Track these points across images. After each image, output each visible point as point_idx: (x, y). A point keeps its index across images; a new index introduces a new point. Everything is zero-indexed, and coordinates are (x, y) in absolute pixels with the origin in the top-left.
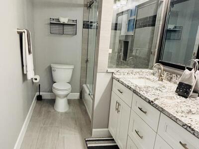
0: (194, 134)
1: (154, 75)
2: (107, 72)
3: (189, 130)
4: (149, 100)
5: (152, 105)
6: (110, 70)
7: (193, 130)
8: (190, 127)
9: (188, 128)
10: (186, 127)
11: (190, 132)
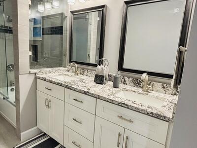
0: (128, 108)
1: (68, 71)
2: (30, 73)
3: (124, 106)
4: (85, 92)
5: (88, 95)
6: (33, 71)
7: (127, 105)
8: (124, 104)
9: (123, 105)
10: (121, 104)
11: (125, 107)
